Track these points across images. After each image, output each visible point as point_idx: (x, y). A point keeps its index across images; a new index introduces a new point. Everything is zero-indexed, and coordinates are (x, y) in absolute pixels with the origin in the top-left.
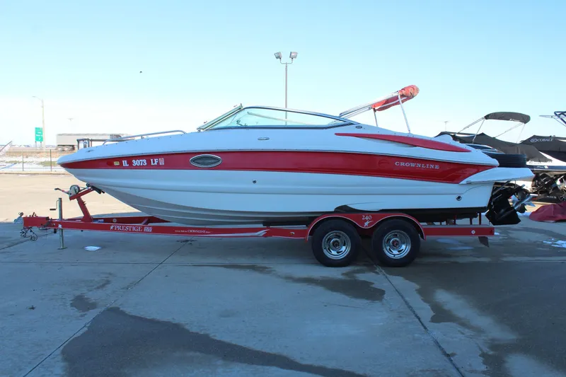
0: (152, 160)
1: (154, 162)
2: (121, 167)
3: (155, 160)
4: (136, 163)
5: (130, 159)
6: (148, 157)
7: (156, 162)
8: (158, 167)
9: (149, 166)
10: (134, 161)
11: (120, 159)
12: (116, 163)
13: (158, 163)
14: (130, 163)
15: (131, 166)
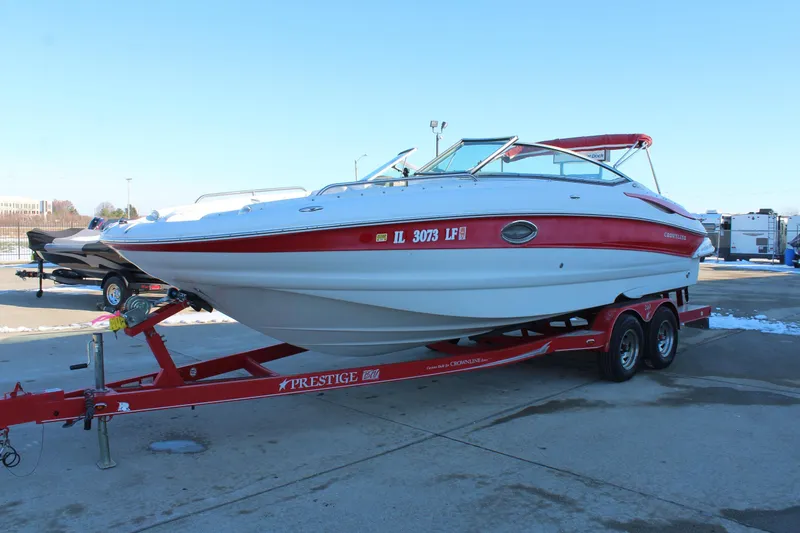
0: (448, 230)
1: (450, 235)
2: (389, 245)
3: (453, 230)
4: (419, 236)
5: (409, 227)
6: (442, 224)
7: (454, 234)
8: (456, 244)
9: (442, 244)
10: (417, 232)
11: (389, 228)
12: (381, 238)
13: (456, 237)
14: (408, 237)
15: (410, 244)
